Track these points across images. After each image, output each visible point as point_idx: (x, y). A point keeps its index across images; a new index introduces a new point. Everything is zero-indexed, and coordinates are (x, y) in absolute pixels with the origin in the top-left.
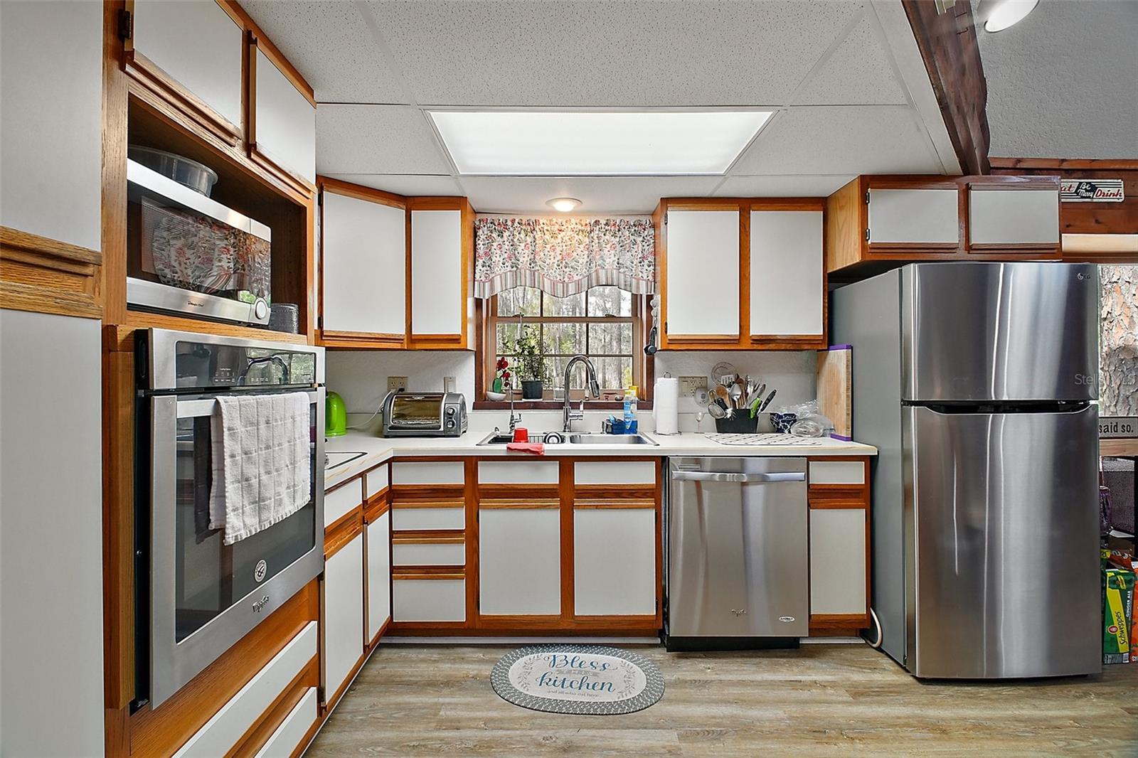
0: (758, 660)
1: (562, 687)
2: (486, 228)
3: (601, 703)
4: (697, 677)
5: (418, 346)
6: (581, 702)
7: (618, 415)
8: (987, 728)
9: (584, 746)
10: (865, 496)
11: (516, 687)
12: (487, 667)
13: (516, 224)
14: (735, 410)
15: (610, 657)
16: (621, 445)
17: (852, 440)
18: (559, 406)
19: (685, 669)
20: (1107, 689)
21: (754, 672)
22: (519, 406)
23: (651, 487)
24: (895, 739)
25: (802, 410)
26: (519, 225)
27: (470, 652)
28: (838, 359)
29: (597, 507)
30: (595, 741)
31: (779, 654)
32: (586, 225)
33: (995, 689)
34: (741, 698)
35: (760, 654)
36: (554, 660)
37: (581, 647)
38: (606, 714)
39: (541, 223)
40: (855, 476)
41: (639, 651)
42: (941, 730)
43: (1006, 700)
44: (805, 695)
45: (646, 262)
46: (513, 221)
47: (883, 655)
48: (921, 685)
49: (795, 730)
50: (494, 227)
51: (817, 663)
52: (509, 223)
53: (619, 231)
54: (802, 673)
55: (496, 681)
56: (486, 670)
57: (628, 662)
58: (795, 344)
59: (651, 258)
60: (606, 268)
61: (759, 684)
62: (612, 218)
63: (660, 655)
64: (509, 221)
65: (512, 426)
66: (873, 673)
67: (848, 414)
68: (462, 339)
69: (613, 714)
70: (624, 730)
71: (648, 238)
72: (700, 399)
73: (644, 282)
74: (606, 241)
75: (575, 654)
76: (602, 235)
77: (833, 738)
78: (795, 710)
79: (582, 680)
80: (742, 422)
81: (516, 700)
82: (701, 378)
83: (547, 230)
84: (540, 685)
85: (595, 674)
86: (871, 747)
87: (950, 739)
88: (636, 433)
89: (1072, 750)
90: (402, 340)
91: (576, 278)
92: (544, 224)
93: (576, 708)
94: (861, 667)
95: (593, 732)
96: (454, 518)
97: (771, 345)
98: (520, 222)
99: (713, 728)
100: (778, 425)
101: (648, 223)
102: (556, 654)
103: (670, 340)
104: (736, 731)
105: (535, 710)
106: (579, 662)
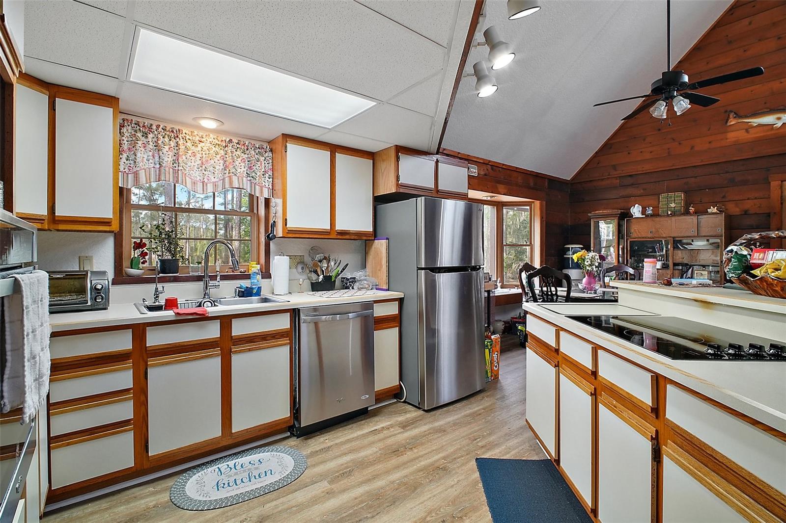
0: (350, 426)
1: (236, 485)
2: (130, 127)
3: (270, 484)
4: (322, 447)
5: (61, 227)
6: (256, 489)
7: (245, 283)
8: (459, 423)
9: (273, 514)
10: (396, 321)
11: (199, 499)
12: (163, 495)
13: (160, 129)
14: (324, 277)
15: (261, 454)
16: (252, 305)
17: (389, 290)
18: (199, 279)
19: (312, 445)
20: (489, 394)
21: (352, 433)
22: (162, 280)
23: (287, 330)
24: (428, 442)
25: (358, 275)
26: (162, 131)
27: (139, 491)
28: (380, 245)
29: (250, 350)
30: (278, 507)
31: (360, 419)
32: (222, 141)
33: (454, 405)
34: (352, 449)
35: (350, 422)
36: (220, 471)
37: (236, 455)
38: (277, 489)
39: (184, 133)
40: (392, 310)
41: (279, 444)
42: (442, 431)
43: (460, 409)
44: (381, 436)
45: (267, 175)
46: (158, 126)
47: (407, 404)
48: (427, 413)
49: (385, 455)
50: (138, 127)
51: (380, 418)
52: (154, 127)
53: (247, 150)
54: (375, 425)
55: (178, 501)
56: (165, 497)
57: (275, 453)
58: (358, 236)
59: (270, 173)
60: (238, 175)
61: (357, 438)
62: (242, 140)
63: (293, 441)
64: (154, 125)
65: (157, 297)
66: (407, 414)
67: (387, 276)
68: (113, 223)
69: (282, 487)
70: (294, 494)
71: (268, 158)
72: (300, 270)
73: (266, 189)
74: (237, 155)
75: (234, 462)
76: (235, 151)
77: (403, 452)
78: (381, 445)
79: (249, 476)
80: (327, 284)
81: (204, 507)
82: (301, 256)
83: (189, 139)
84: (218, 490)
85: (256, 469)
86: (420, 449)
87: (448, 433)
88: (260, 296)
89: (487, 422)
90: (44, 220)
91: (214, 180)
92: (186, 134)
93: (255, 494)
94: (400, 413)
95: (274, 503)
96: (123, 379)
97: (346, 236)
98: (164, 128)
99: (345, 471)
100: (347, 285)
101: (268, 148)
102: (219, 466)
103: (288, 230)
104: (357, 467)
105: (224, 507)
106: (240, 465)
